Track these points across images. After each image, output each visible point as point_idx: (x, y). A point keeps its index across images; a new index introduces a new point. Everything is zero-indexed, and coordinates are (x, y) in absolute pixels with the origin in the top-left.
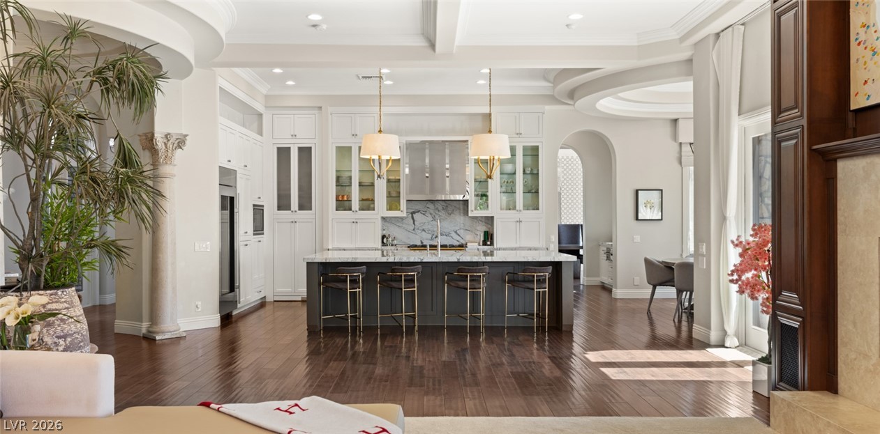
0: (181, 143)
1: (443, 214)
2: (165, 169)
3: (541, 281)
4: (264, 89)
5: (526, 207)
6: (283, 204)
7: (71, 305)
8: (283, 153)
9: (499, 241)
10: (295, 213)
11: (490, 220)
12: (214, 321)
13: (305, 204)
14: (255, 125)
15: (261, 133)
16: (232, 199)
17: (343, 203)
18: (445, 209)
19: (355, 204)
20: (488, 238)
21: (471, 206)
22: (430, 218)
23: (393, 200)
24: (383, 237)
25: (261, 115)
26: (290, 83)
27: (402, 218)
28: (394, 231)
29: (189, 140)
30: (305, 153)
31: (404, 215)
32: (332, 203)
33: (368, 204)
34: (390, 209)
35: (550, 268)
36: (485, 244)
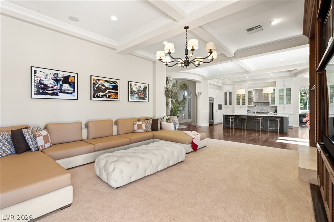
0: (201, 94)
1: (263, 105)
2: (198, 98)
3: (277, 121)
4: (221, 82)
5: (287, 104)
6: (226, 104)
7: (176, 118)
8: (226, 94)
9: (278, 112)
10: (228, 105)
11: (276, 107)
12: (208, 125)
13: (230, 104)
14: (220, 89)
15: (221, 90)
16: (213, 103)
17: (238, 103)
18: (264, 104)
19: (241, 103)
20: (276, 111)
21: (270, 103)
22: (260, 106)
23: (250, 102)
24: (248, 111)
25: (221, 87)
26: (226, 80)
27: (253, 107)
28: (251, 109)
29: (202, 93)
30: (230, 93)
31: (253, 106)
32: (236, 103)
33: (244, 103)
34: (249, 104)
35: (280, 118)
36: (275, 112)
